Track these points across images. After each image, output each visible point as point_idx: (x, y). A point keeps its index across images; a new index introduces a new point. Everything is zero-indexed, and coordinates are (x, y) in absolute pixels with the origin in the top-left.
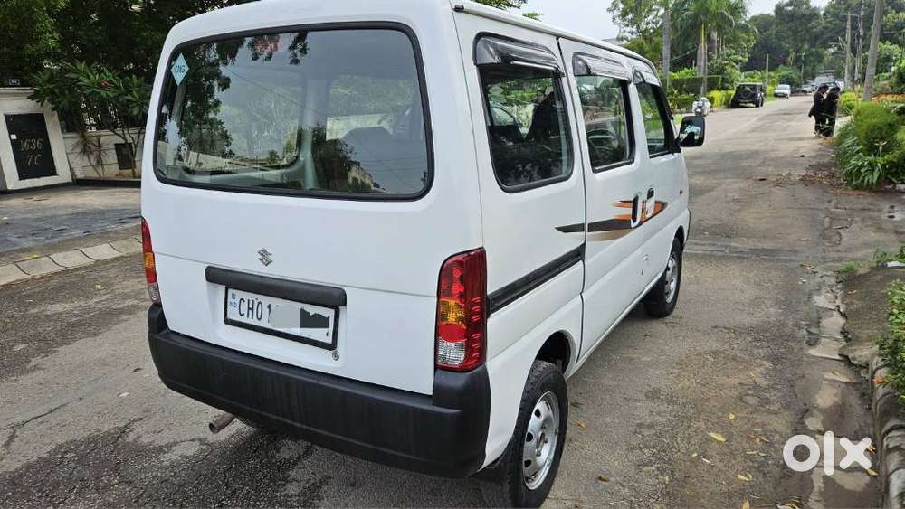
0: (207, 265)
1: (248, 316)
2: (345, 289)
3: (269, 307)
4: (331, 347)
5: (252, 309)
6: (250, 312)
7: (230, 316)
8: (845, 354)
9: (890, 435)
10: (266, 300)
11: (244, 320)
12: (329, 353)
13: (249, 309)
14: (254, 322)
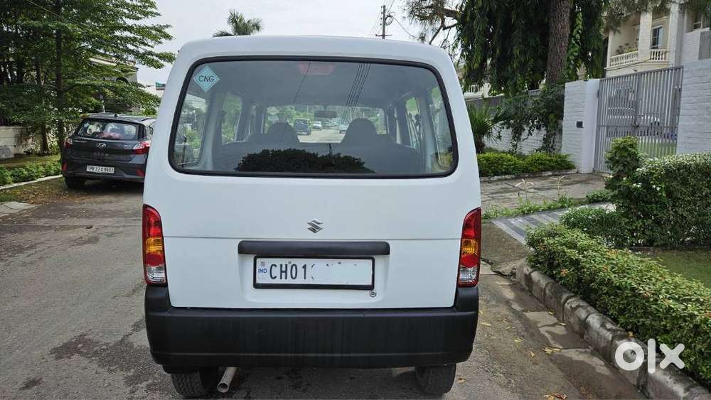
0: (240, 240)
1: (281, 278)
2: (388, 242)
3: (305, 267)
4: (370, 288)
5: (286, 272)
6: (283, 274)
7: (259, 281)
8: (497, 270)
9: (568, 301)
10: (300, 262)
11: (277, 281)
12: (367, 293)
13: (282, 272)
14: (289, 281)
